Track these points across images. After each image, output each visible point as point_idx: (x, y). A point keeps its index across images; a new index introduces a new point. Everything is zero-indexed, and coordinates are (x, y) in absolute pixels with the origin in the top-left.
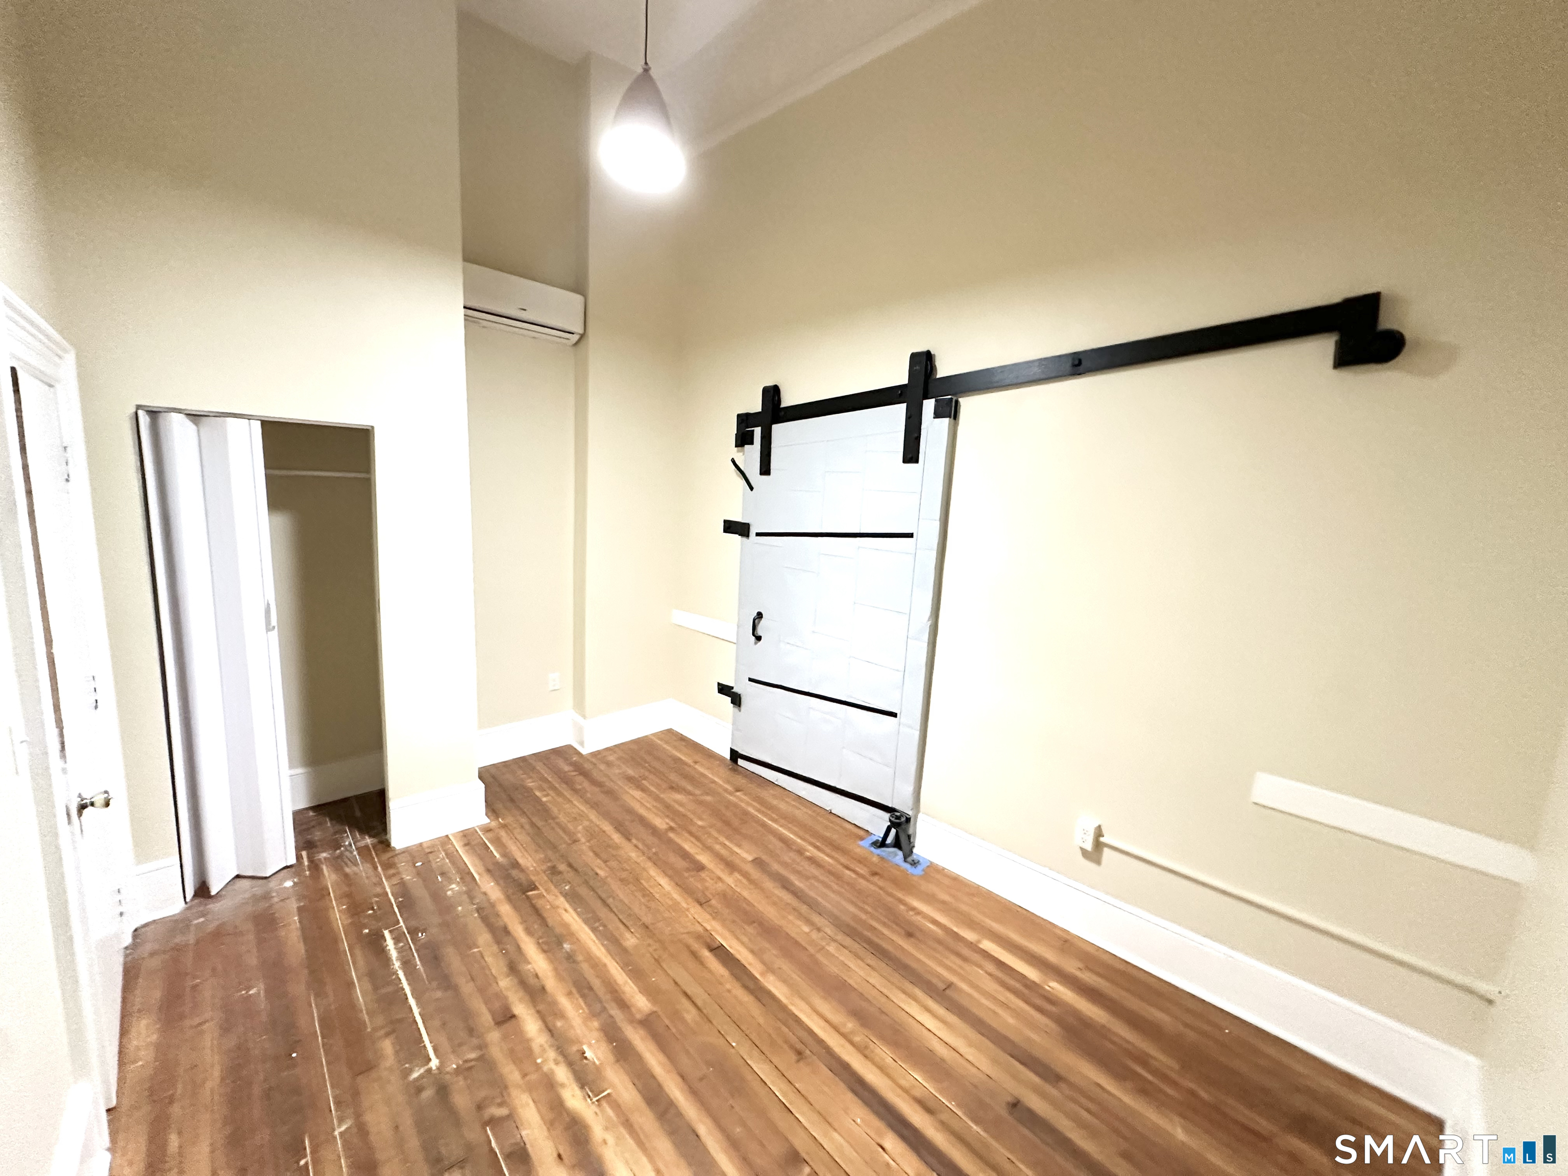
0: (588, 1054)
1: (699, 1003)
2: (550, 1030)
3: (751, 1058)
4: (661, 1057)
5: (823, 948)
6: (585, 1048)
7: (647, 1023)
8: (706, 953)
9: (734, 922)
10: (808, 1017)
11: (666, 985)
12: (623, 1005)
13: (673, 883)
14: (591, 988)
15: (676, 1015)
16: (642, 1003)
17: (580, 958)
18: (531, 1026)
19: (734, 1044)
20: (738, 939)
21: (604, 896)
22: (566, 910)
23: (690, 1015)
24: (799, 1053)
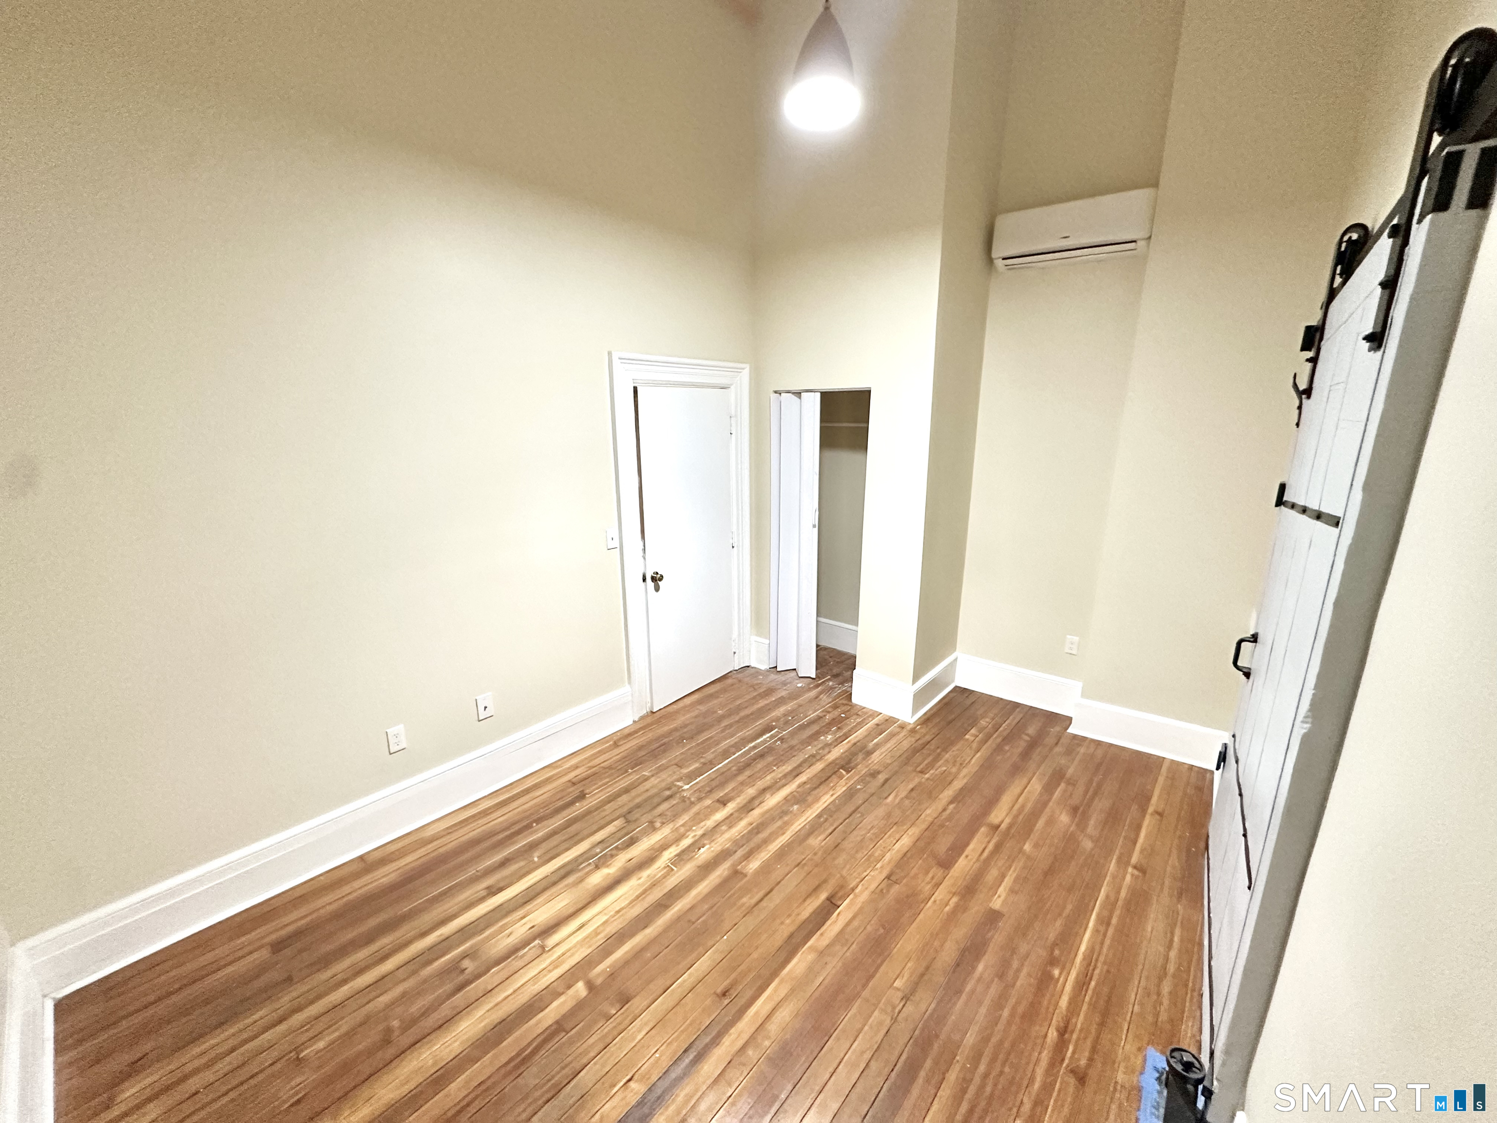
0: (702, 850)
1: (764, 904)
2: (718, 825)
3: (714, 953)
4: (706, 891)
5: (876, 1006)
6: (707, 846)
7: (736, 874)
8: (823, 896)
9: (876, 910)
10: (769, 998)
11: (776, 876)
12: (748, 856)
13: (905, 849)
14: (758, 833)
15: (746, 890)
16: (753, 865)
17: (786, 818)
18: (719, 816)
19: (725, 937)
20: (854, 918)
21: (861, 809)
22: (832, 795)
23: (747, 900)
24: (724, 994)
